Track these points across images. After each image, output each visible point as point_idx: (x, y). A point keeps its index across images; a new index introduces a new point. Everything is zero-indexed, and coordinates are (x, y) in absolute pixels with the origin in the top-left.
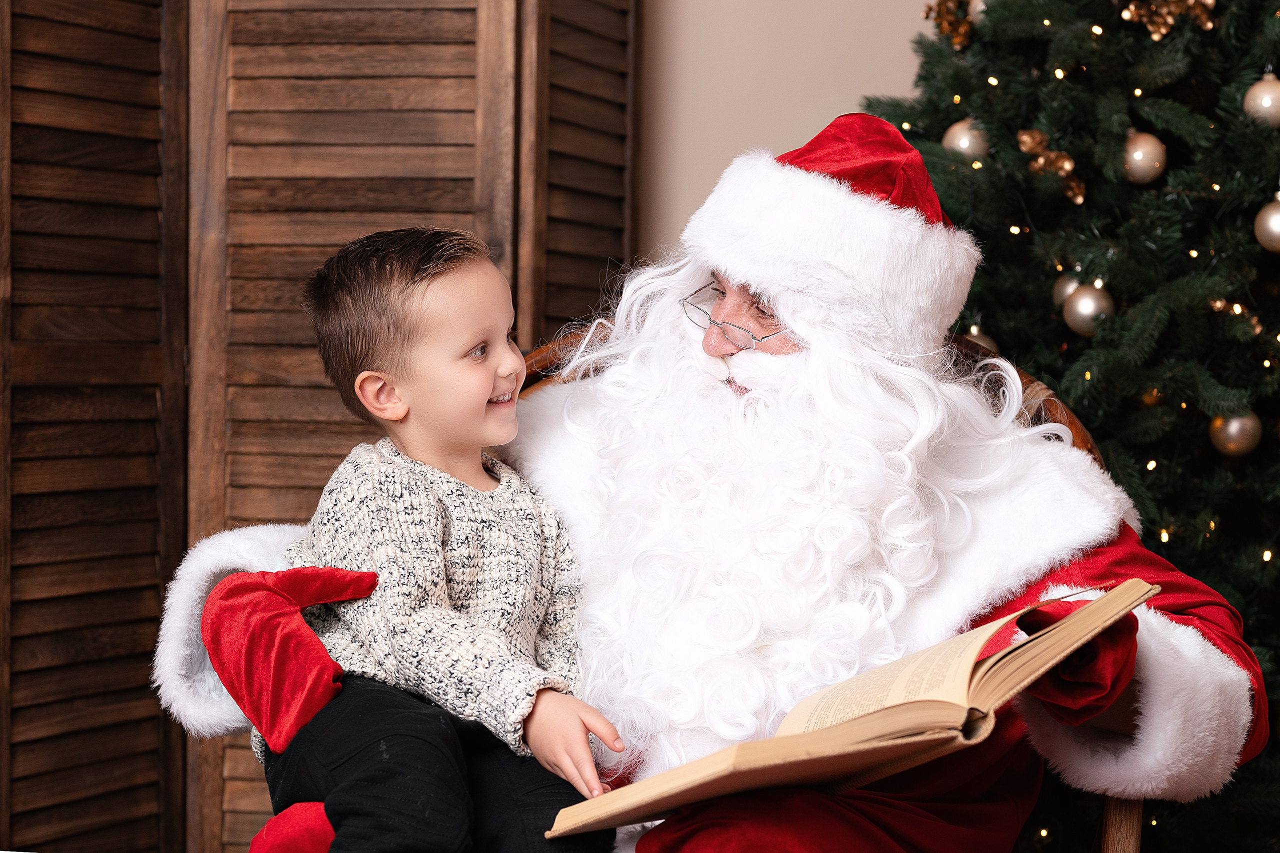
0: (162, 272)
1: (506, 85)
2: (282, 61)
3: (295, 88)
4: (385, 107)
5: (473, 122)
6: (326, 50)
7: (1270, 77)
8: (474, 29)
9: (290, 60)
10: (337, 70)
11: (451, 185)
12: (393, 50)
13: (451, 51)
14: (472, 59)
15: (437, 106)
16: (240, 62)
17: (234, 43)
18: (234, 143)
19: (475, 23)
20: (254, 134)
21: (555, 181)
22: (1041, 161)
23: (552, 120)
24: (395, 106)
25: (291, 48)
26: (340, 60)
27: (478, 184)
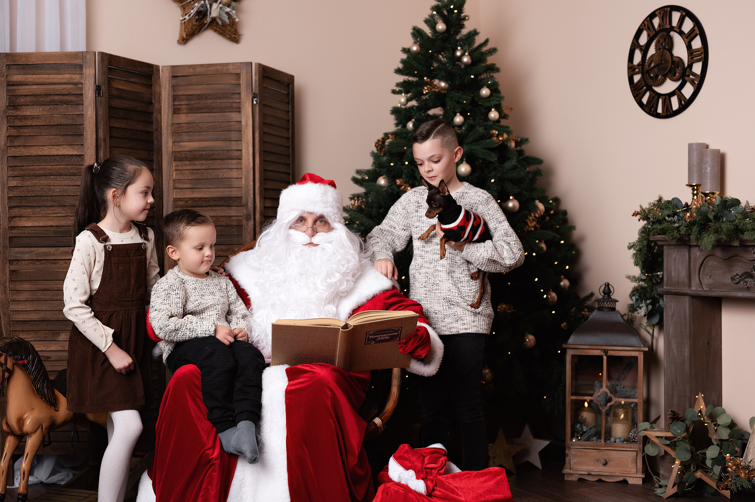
0: (155, 225)
1: (251, 170)
2: (188, 165)
3: (192, 173)
4: (217, 177)
5: (242, 181)
6: (200, 162)
7: (464, 162)
8: (241, 155)
9: (190, 165)
10: (204, 167)
11: (236, 199)
12: (219, 161)
13: (235, 161)
14: (241, 164)
15: (232, 177)
16: (177, 166)
17: (175, 160)
18: (176, 188)
19: (241, 154)
20: (181, 186)
21: (267, 196)
22: (403, 187)
23: (265, 179)
24: (220, 177)
25: (190, 162)
26: (204, 164)
27: (243, 198)
